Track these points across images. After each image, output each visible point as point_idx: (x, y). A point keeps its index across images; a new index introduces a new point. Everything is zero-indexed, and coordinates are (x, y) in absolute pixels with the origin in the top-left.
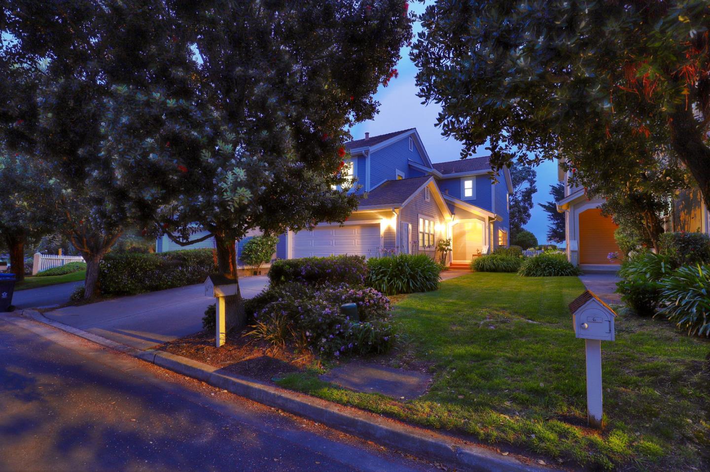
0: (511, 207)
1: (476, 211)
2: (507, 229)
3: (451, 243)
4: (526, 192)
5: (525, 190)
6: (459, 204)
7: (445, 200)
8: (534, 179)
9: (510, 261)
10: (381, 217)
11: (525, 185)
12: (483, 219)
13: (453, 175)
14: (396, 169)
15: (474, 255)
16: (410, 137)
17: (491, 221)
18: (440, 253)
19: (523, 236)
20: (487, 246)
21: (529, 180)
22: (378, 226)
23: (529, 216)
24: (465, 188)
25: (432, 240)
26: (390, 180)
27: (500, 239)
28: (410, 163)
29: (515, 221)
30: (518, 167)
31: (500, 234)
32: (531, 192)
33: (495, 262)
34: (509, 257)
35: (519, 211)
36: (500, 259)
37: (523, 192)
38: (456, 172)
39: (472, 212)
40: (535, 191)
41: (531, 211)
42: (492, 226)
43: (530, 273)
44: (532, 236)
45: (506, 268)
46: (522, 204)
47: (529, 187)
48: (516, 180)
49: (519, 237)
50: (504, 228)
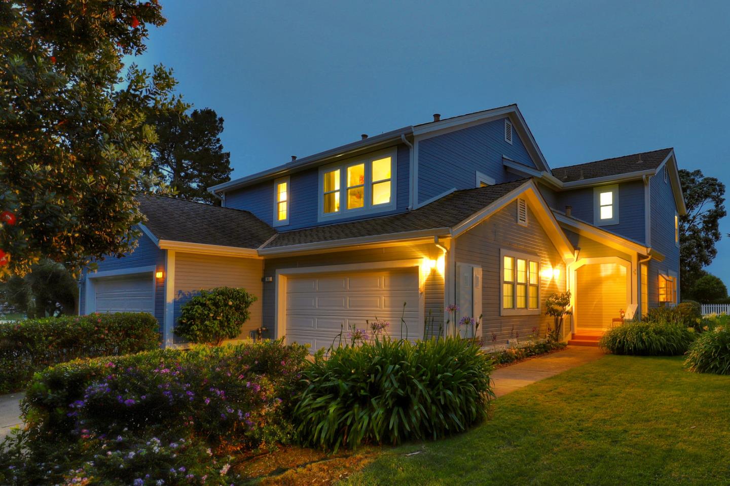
0: (683, 240)
1: (616, 243)
2: (675, 273)
3: (573, 300)
4: (710, 217)
5: (708, 213)
6: (587, 231)
7: (559, 223)
8: (722, 197)
9: (672, 334)
10: (420, 254)
11: (708, 206)
12: (626, 257)
13: (582, 182)
14: (477, 172)
15: (614, 320)
16: (508, 119)
17: (642, 261)
18: (551, 319)
19: (706, 283)
20: (635, 306)
21: (714, 198)
22: (414, 271)
23: (714, 252)
24: (601, 204)
25: (535, 295)
26: (462, 189)
27: (662, 291)
28: (506, 164)
29: (692, 260)
30: (696, 179)
31: (662, 282)
32: (717, 215)
33: (645, 337)
34: (671, 327)
35: (699, 245)
36: (654, 331)
37: (704, 216)
38: (586, 177)
39: (609, 245)
40: (723, 214)
41: (717, 245)
42: (644, 269)
43: (708, 364)
44: (719, 282)
45: (665, 348)
46: (703, 234)
47: (714, 208)
48: (693, 198)
49: (700, 285)
50: (670, 271)
